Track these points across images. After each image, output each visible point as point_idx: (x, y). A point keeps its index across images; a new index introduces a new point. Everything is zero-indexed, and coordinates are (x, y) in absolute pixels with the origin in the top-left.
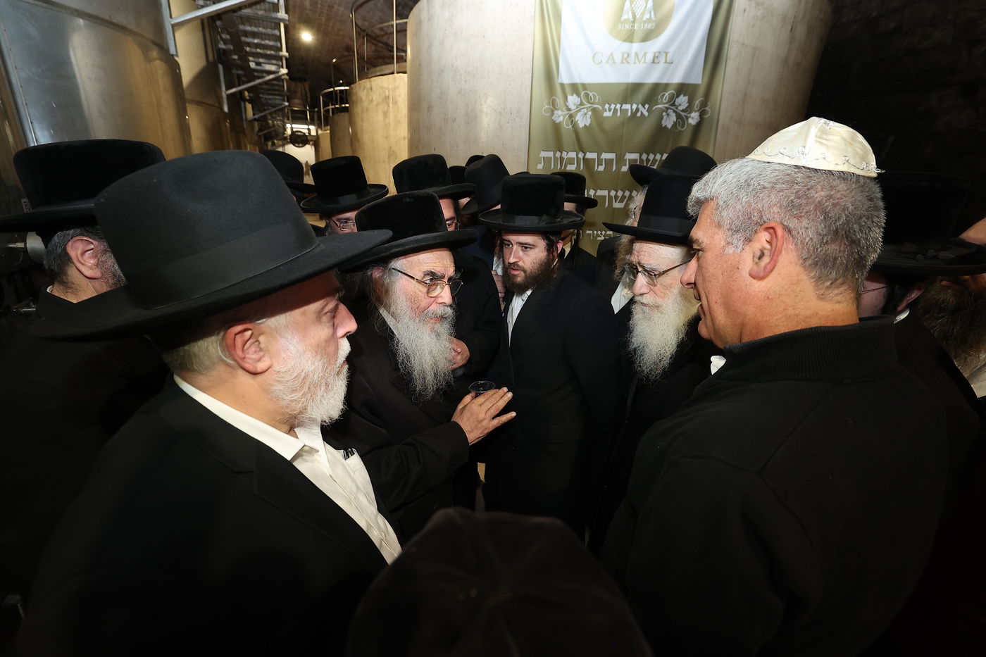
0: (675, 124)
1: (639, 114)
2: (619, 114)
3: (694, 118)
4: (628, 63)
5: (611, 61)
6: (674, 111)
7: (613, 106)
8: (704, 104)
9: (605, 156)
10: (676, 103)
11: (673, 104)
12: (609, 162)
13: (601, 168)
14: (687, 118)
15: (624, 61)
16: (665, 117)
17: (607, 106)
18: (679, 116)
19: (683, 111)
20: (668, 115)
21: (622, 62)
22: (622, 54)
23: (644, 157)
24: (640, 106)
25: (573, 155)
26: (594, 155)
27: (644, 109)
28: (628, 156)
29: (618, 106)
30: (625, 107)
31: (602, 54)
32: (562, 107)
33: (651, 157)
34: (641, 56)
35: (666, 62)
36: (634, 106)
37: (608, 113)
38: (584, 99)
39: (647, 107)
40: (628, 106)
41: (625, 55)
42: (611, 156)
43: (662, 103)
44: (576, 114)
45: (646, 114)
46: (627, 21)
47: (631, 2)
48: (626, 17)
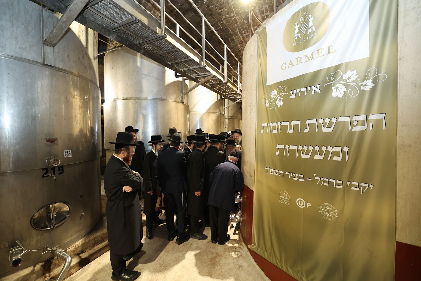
0: (346, 93)
1: (313, 93)
2: (299, 95)
3: (367, 85)
4: (301, 63)
5: (291, 65)
6: (343, 84)
7: (295, 91)
8: (377, 72)
9: (293, 123)
10: (344, 78)
11: (341, 79)
12: (296, 127)
13: (291, 131)
14: (360, 86)
15: (299, 63)
16: (335, 90)
17: (291, 92)
18: (348, 87)
19: (353, 82)
20: (337, 88)
21: (298, 64)
22: (297, 59)
23: (321, 121)
24: (313, 87)
25: (275, 124)
26: (287, 123)
27: (316, 89)
28: (308, 122)
29: (298, 91)
30: (302, 90)
31: (285, 63)
32: (270, 98)
33: (327, 121)
34: (309, 56)
35: (329, 52)
36: (309, 88)
37: (293, 97)
38: (280, 91)
39: (318, 86)
40: (305, 89)
41: (299, 59)
42: (298, 123)
43: (330, 81)
44: (275, 101)
45: (319, 91)
46: (298, 39)
47: (299, 28)
48: (297, 38)
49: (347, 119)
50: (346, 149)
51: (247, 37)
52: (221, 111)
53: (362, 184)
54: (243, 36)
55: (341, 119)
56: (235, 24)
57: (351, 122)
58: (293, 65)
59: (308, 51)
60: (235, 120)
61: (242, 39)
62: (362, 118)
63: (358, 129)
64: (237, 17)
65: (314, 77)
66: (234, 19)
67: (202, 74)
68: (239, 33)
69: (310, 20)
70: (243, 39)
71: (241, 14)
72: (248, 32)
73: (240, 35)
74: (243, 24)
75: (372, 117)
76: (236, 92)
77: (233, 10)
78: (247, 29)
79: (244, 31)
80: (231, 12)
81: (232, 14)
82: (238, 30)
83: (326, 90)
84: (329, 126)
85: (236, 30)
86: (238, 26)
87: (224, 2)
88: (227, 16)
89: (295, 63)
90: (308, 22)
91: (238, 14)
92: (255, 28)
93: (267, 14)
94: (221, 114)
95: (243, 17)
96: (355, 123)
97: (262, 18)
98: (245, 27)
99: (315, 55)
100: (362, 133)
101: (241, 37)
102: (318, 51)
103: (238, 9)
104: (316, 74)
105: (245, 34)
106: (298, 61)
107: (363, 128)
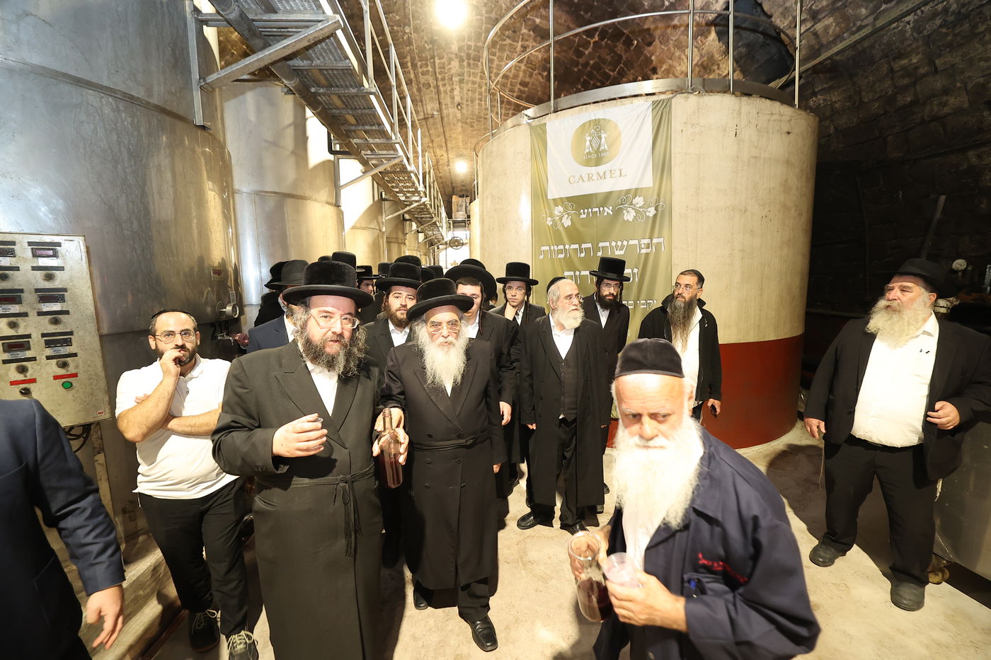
0: (635, 217)
1: (606, 214)
2: (591, 215)
3: (651, 212)
4: (593, 180)
5: (581, 181)
6: (633, 209)
7: (586, 211)
8: (658, 201)
9: (584, 246)
10: (634, 203)
11: (631, 204)
12: (587, 250)
13: (583, 255)
14: (645, 212)
16: (626, 214)
17: (582, 211)
18: (637, 211)
19: (640, 207)
20: (628, 212)
21: (588, 180)
22: (589, 174)
23: (613, 244)
24: (605, 208)
25: (561, 247)
26: (576, 246)
27: (609, 210)
28: (601, 245)
29: (590, 210)
30: (595, 210)
31: (574, 177)
32: (552, 215)
33: (619, 243)
34: (601, 174)
35: (621, 175)
36: (601, 209)
37: (583, 216)
38: (566, 208)
39: (611, 208)
40: (597, 209)
41: (591, 176)
42: (589, 245)
43: (622, 204)
44: (561, 219)
45: (611, 213)
46: (589, 153)
47: (590, 141)
48: (588, 151)
49: (636, 242)
50: (636, 270)
51: (422, 75)
52: (381, 225)
53: (648, 301)
54: (416, 72)
55: (631, 242)
56: (406, 46)
57: (640, 245)
58: (583, 181)
59: (601, 169)
60: (392, 244)
61: (412, 76)
62: (647, 241)
63: (644, 251)
64: (414, 36)
65: (606, 198)
66: (409, 37)
67: (381, 152)
68: (409, 64)
69: (603, 136)
70: (416, 76)
71: (423, 31)
72: (427, 66)
73: (410, 68)
74: (422, 50)
75: (655, 241)
76: (416, 188)
77: (410, 21)
78: (427, 60)
79: (419, 63)
80: (405, 25)
81: (407, 27)
82: (409, 58)
83: (618, 212)
84: (621, 249)
85: (405, 58)
86: (411, 51)
87: (396, 2)
88: (395, 28)
89: (586, 178)
90: (600, 138)
91: (416, 30)
92: (443, 61)
93: (469, 43)
94: (380, 231)
95: (425, 38)
96: (643, 246)
97: (459, 48)
98: (424, 55)
99: (608, 174)
100: (647, 254)
101: (412, 72)
102: (611, 171)
103: (419, 22)
104: (609, 194)
105: (421, 68)
106: (590, 178)
107: (649, 251)
